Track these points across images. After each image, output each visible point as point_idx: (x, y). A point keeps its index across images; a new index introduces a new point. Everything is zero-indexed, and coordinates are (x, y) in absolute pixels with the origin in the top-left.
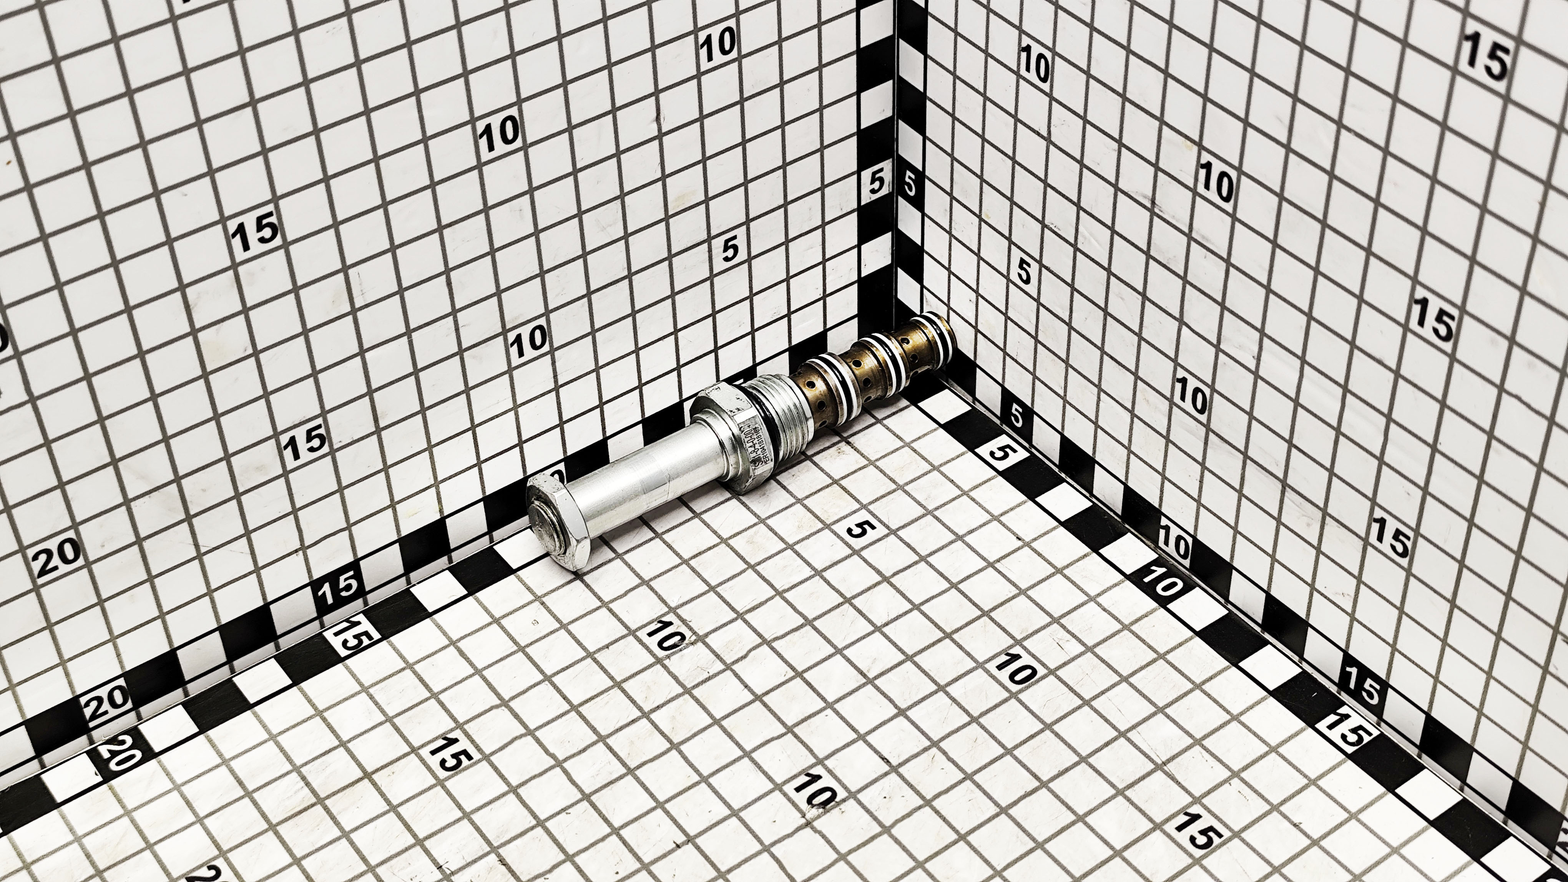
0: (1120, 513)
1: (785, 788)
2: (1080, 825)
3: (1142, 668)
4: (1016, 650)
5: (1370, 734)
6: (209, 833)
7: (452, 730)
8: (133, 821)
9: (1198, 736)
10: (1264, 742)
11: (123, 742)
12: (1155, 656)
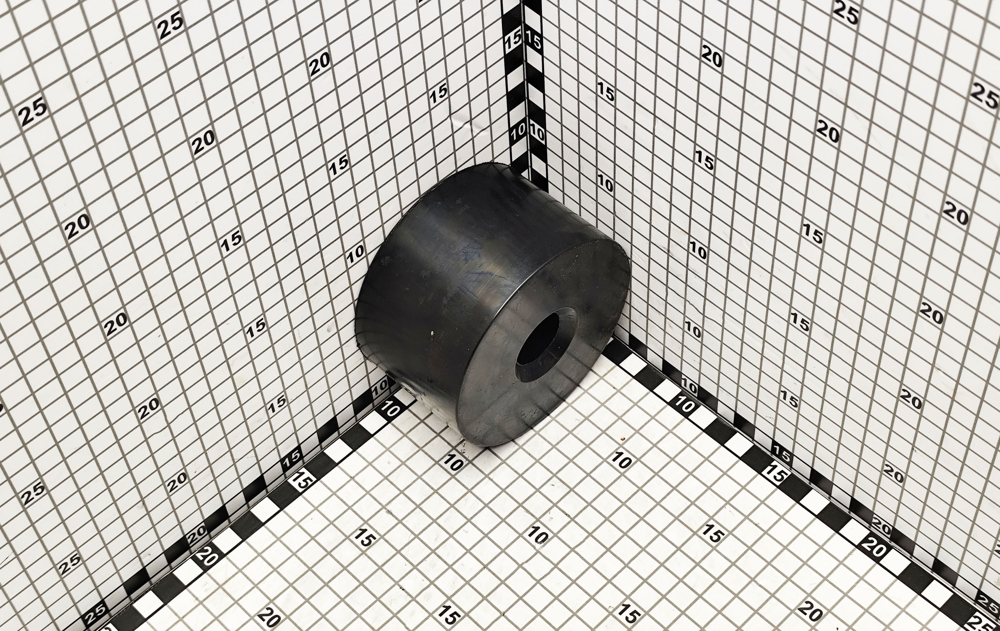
1: (524, 535)
2: (660, 537)
3: (680, 453)
4: (620, 450)
5: (787, 474)
6: (262, 592)
7: (363, 525)
8: (224, 590)
9: (709, 485)
10: (739, 484)
12: (685, 445)
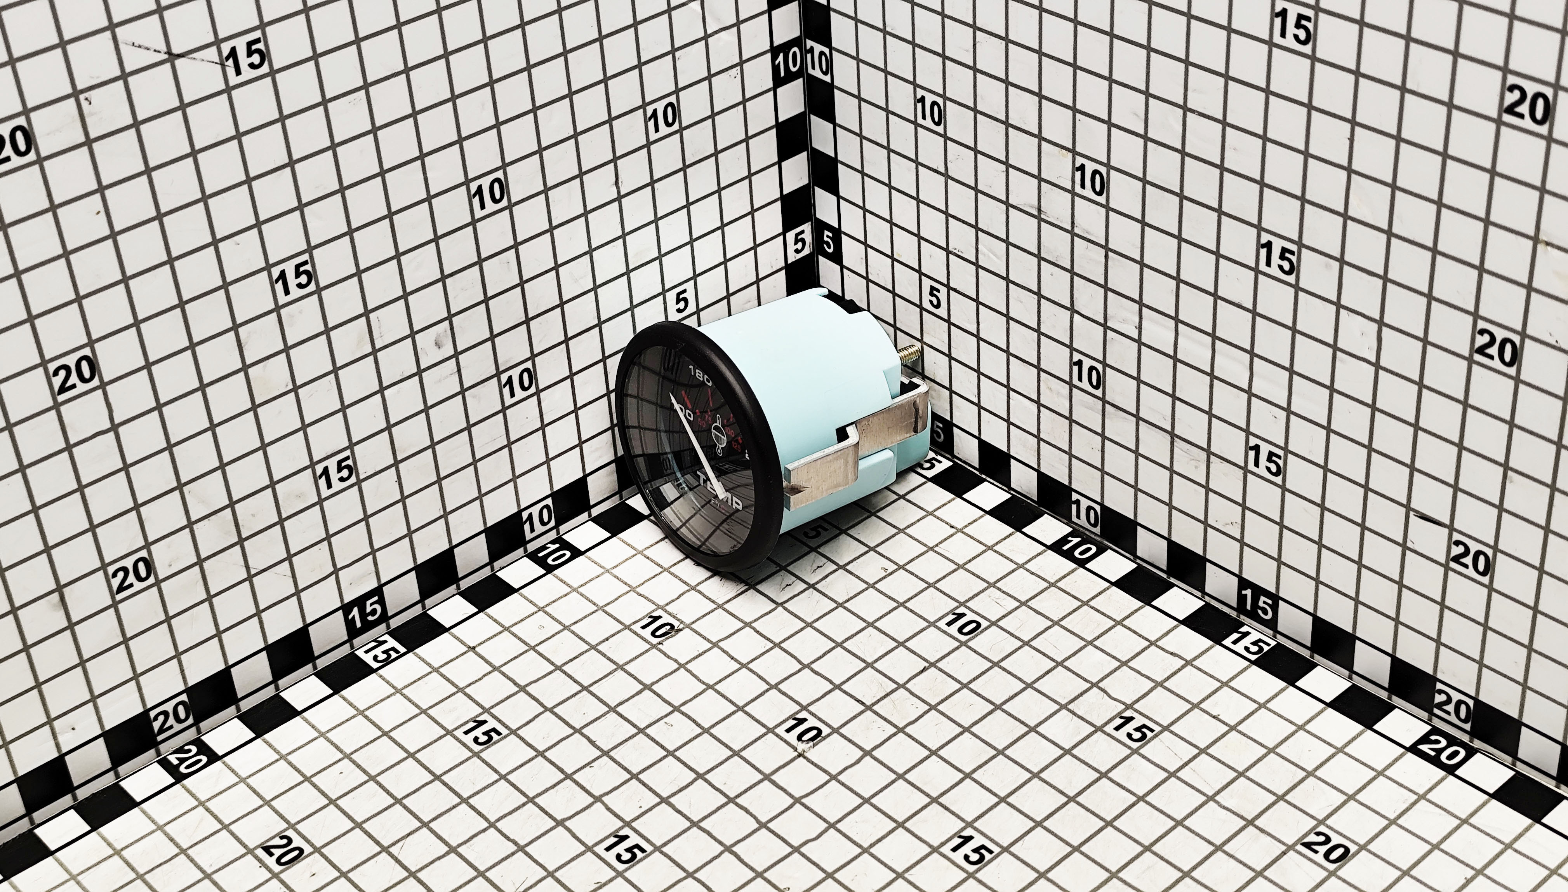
0: (1036, 499)
11: (189, 751)
